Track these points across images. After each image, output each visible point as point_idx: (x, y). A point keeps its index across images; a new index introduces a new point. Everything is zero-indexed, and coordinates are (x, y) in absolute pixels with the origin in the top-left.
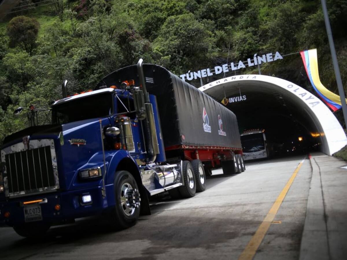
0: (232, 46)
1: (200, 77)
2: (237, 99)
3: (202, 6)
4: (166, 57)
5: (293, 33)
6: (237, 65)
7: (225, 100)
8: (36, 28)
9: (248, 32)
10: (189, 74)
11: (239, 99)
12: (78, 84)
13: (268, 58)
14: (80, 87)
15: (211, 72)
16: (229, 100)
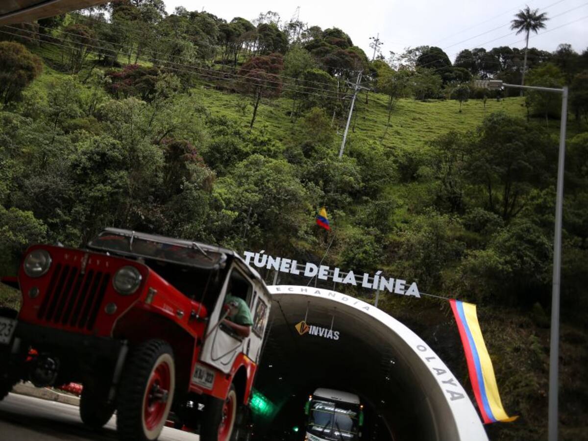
0: (334, 244)
1: (277, 269)
2: (324, 333)
3: (310, 162)
4: (229, 212)
5: (439, 267)
6: (345, 276)
7: (303, 325)
8: (34, 73)
9: (369, 233)
10: (261, 255)
11: (328, 333)
12: (70, 190)
13: (398, 286)
14: (71, 194)
15: (298, 268)
16: (309, 328)
